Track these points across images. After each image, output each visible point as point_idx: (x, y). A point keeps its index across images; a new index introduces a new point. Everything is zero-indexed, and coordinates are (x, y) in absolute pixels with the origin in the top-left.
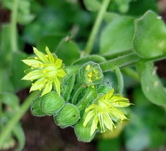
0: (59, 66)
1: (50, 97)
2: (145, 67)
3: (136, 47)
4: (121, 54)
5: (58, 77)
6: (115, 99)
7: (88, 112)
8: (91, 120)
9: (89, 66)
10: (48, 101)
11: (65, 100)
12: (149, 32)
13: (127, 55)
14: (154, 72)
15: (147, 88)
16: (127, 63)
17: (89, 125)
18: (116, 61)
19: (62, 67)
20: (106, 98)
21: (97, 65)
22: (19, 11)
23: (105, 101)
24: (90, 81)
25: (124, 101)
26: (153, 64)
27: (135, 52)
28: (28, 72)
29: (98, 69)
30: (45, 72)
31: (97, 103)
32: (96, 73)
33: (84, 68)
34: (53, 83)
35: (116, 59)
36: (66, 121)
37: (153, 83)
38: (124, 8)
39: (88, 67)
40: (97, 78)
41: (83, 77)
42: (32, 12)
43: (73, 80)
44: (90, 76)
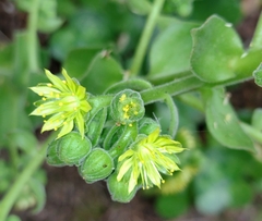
0: (82, 96)
1: (70, 140)
2: (211, 94)
3: (195, 67)
4: (179, 76)
5: (81, 112)
6: (162, 141)
7: (124, 160)
8: (129, 172)
9: (124, 96)
10: (67, 144)
11: (93, 143)
12: (215, 46)
13: (184, 78)
14: (226, 102)
15: (215, 124)
16: (185, 90)
17: (126, 179)
18: (168, 87)
19: (85, 98)
20: (149, 140)
21: (136, 95)
22: (41, 13)
23: (148, 145)
24: (126, 116)
25: (174, 145)
26: (224, 90)
27: (194, 75)
28: (39, 104)
29: (137, 100)
30: (61, 104)
31: (135, 149)
32: (135, 105)
33: (118, 99)
34: (75, 120)
35: (167, 84)
36: (93, 173)
37: (223, 117)
38: (186, 9)
39: (123, 98)
40: (136, 113)
41: (116, 112)
42: (59, 14)
43: (105, 115)
44: (126, 110)
